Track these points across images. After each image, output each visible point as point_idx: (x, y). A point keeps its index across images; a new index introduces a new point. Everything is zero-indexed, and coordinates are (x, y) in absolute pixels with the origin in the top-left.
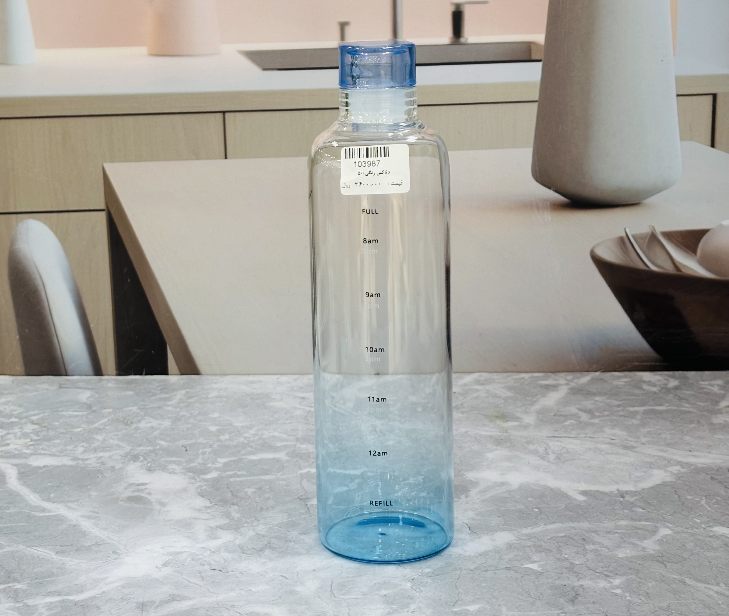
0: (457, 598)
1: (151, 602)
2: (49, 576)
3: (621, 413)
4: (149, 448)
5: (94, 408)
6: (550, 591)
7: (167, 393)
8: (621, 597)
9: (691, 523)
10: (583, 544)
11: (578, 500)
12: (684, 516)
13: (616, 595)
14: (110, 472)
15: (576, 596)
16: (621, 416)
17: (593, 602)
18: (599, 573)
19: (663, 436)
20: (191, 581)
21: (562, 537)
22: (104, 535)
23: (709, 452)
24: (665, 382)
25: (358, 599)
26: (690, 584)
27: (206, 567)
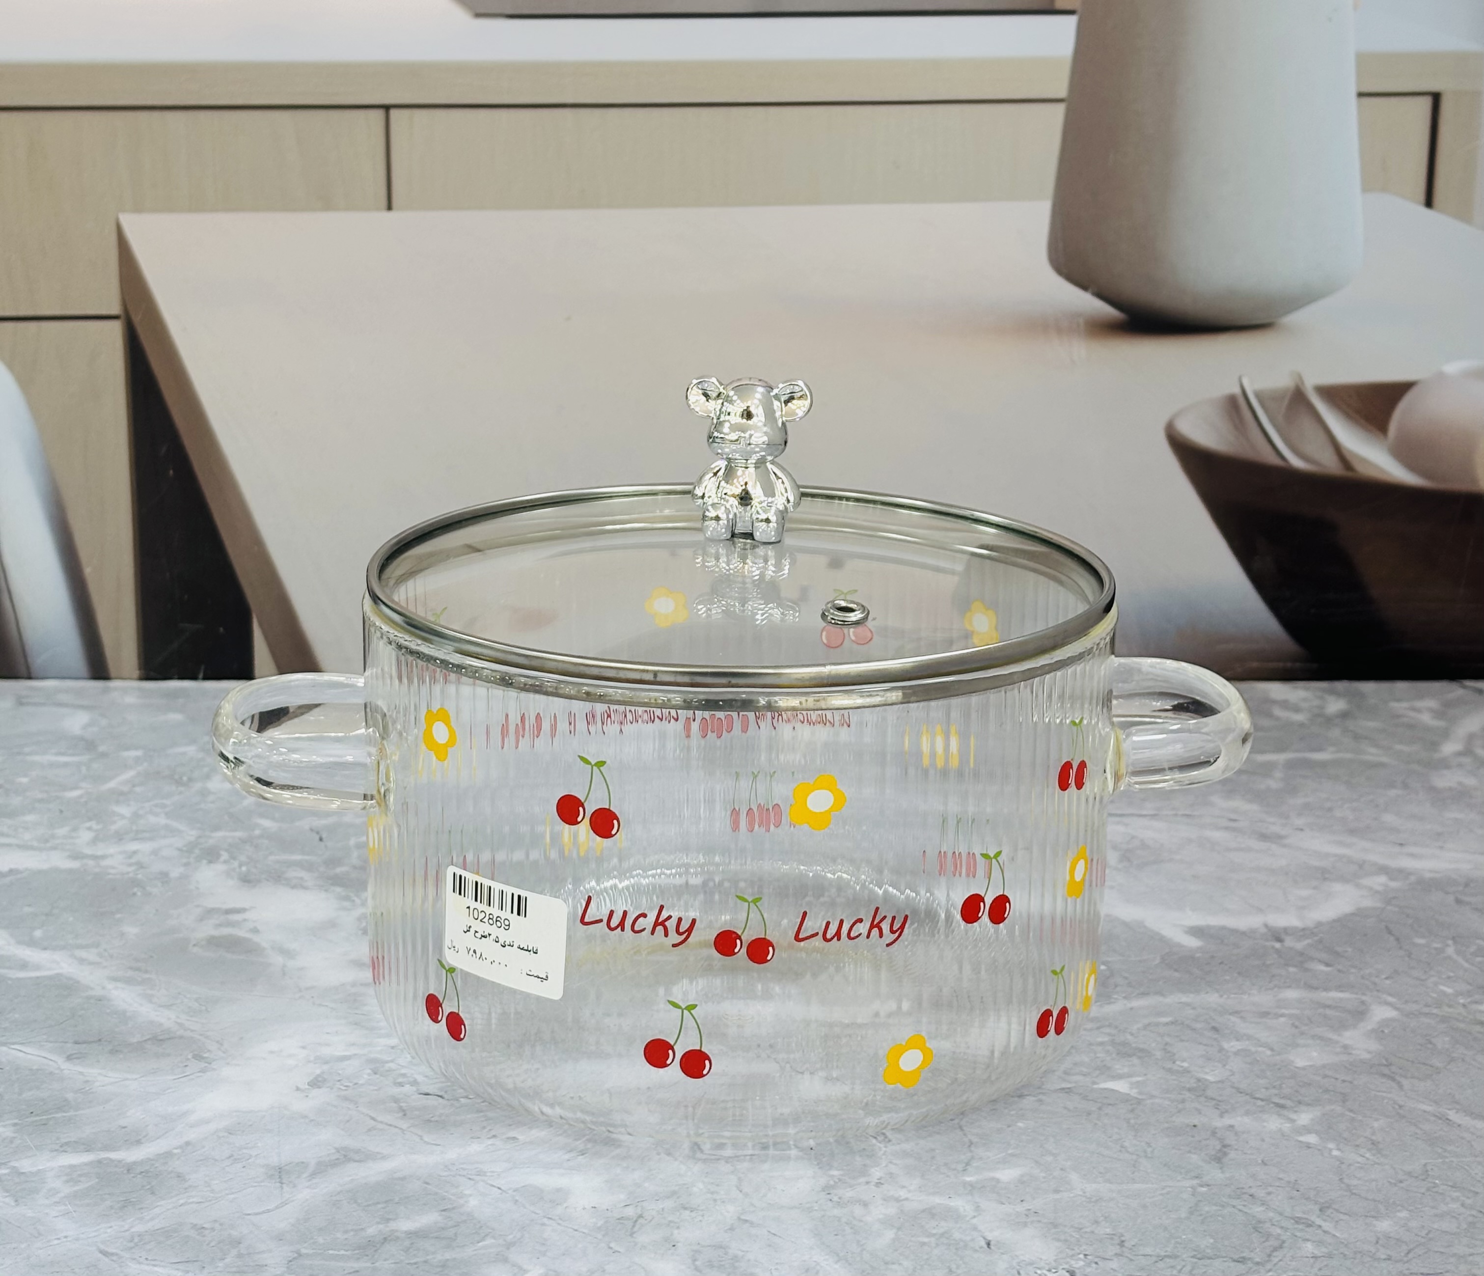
0: (969, 1154)
1: (297, 1164)
2: (58, 1108)
4: (238, 834)
5: (102, 748)
6: (1166, 1139)
8: (1319, 1150)
9: (1435, 995)
10: (1215, 1039)
11: (1184, 946)
12: (1417, 979)
13: (1309, 1148)
14: (159, 884)
15: (1225, 1150)
17: (1263, 1161)
18: (1262, 1100)
19: (1338, 813)
20: (379, 1119)
21: (1167, 1024)
22: (169, 1019)
23: (1441, 848)
24: (1316, 702)
25: (754, 1157)
26: (1460, 1122)
27: (407, 1088)
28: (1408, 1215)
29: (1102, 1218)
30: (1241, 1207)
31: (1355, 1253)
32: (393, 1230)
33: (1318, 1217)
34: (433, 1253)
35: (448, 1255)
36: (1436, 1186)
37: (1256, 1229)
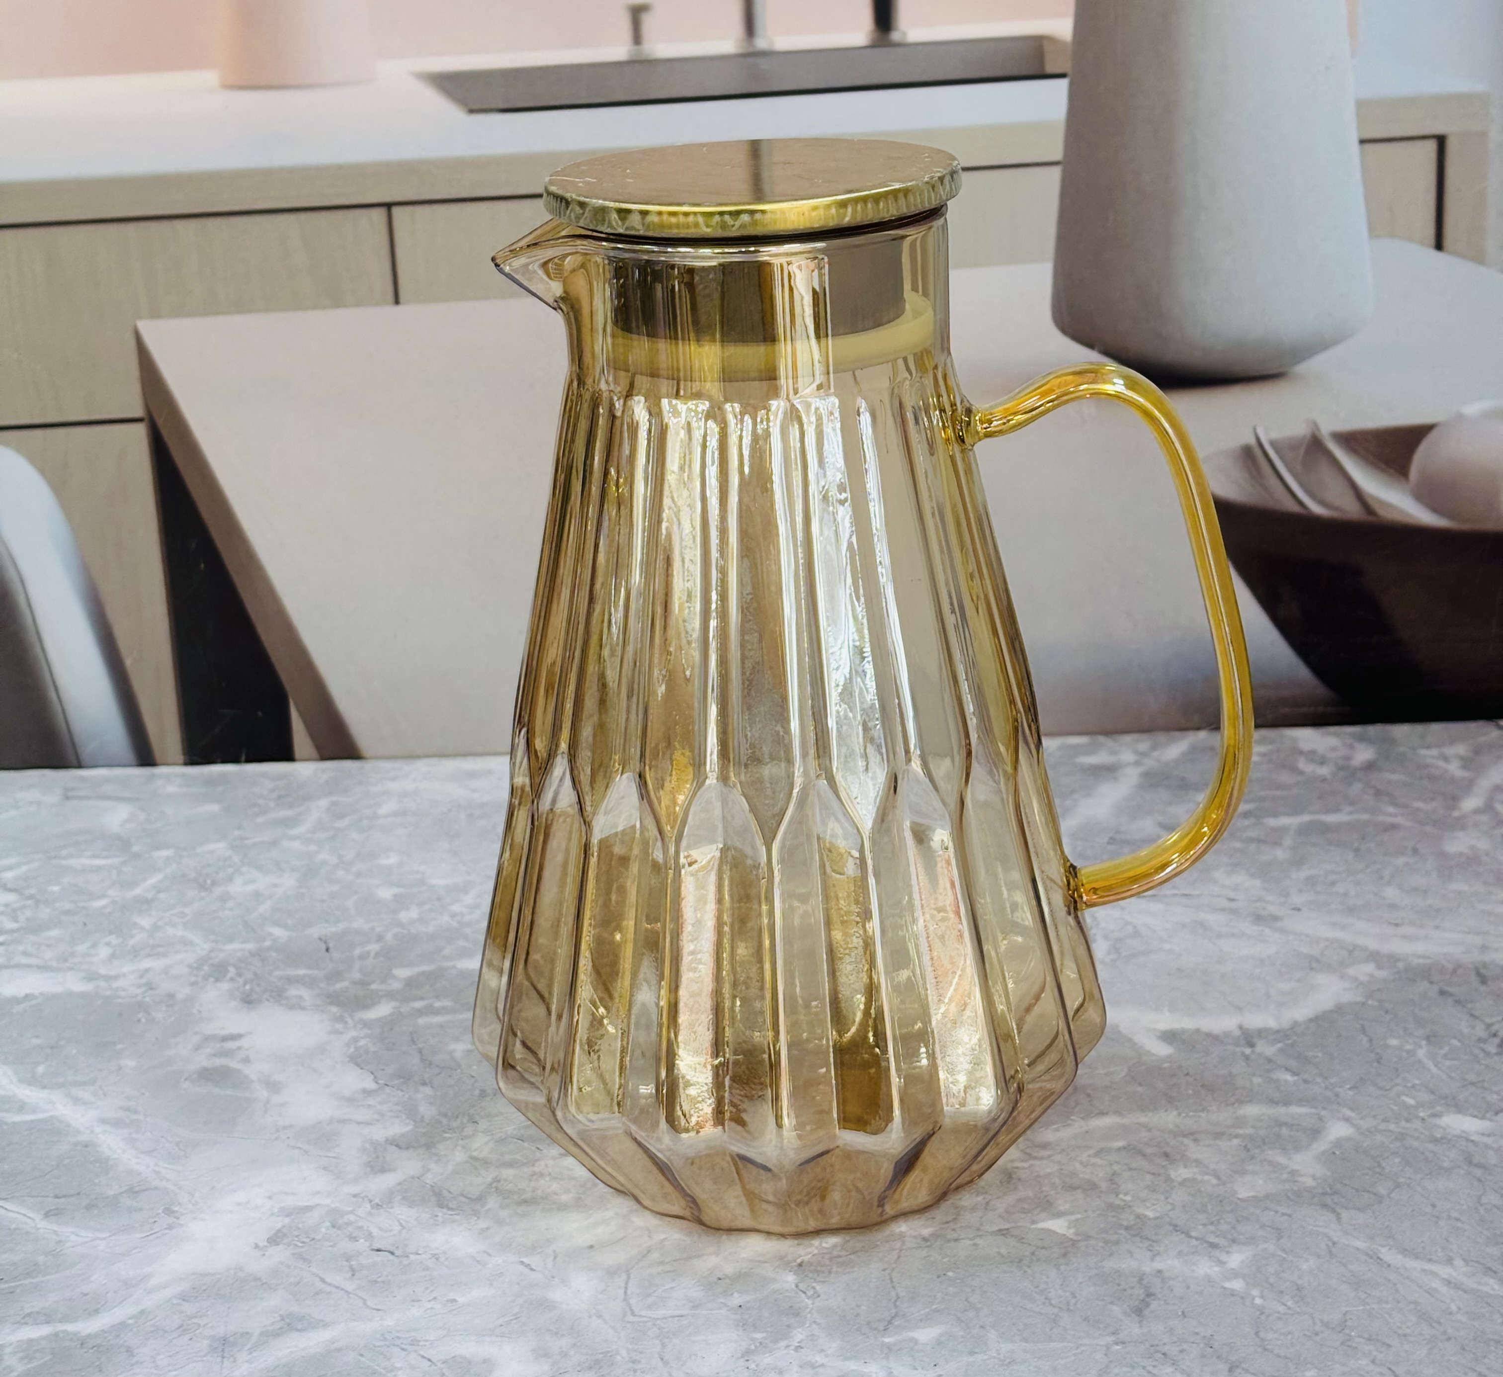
0: (893, 1311)
1: (242, 1334)
2: (28, 1273)
3: (1253, 833)
4: (250, 946)
5: (135, 849)
6: (1092, 1289)
7: (290, 806)
8: (1242, 1298)
9: (1395, 1108)
10: (1163, 1166)
11: (1154, 1055)
12: (1382, 1088)
13: (1233, 1295)
14: (164, 1008)
15: (1147, 1300)
16: (1251, 840)
17: (1183, 1313)
18: (1197, 1239)
19: (1340, 888)
20: (328, 1280)
21: (1119, 1149)
22: (148, 1167)
23: (1437, 927)
24: (1346, 751)
25: (682, 1318)
26: (1390, 1262)
27: (362, 1245)
30: (1150, 1368)
36: (1351, 1339)
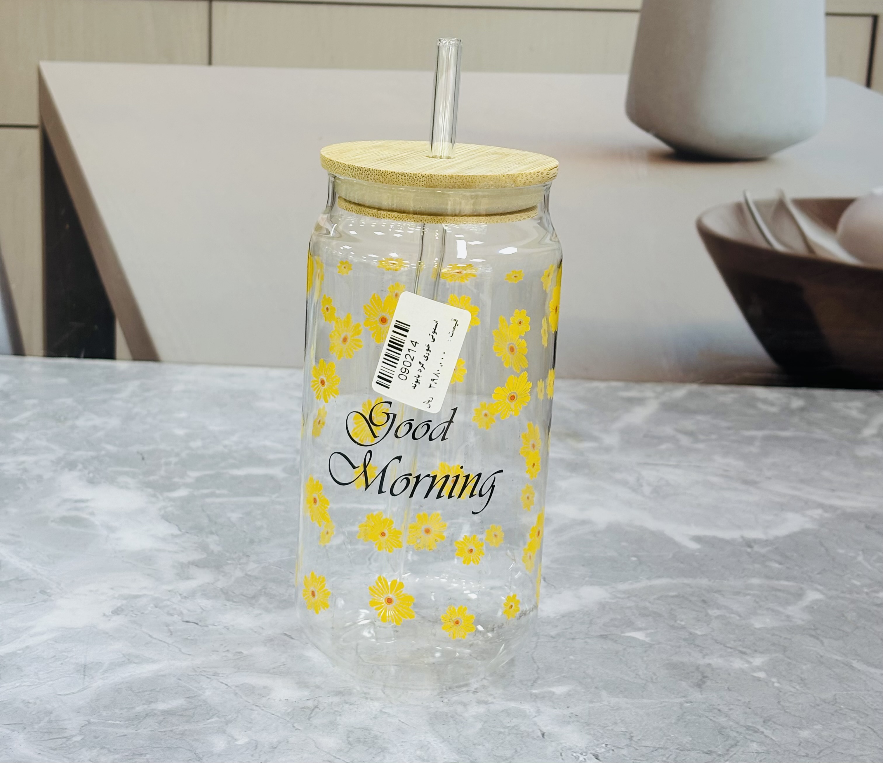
0: (536, 675)
1: (97, 663)
3: (733, 438)
4: (91, 453)
6: (666, 671)
7: (114, 383)
8: (766, 682)
9: (848, 586)
10: (704, 608)
11: (689, 548)
12: (838, 575)
13: (759, 680)
14: (36, 482)
15: (704, 679)
16: (734, 441)
17: (728, 688)
18: (731, 648)
19: (794, 469)
20: (154, 636)
21: (673, 597)
22: (28, 567)
23: (859, 494)
24: (785, 401)
26: (860, 668)
27: (176, 618)
28: (821, 728)
29: (620, 721)
30: (712, 718)
31: (785, 751)
32: (153, 709)
33: (762, 726)
34: (177, 725)
35: (186, 728)
36: (841, 709)
37: (720, 733)
